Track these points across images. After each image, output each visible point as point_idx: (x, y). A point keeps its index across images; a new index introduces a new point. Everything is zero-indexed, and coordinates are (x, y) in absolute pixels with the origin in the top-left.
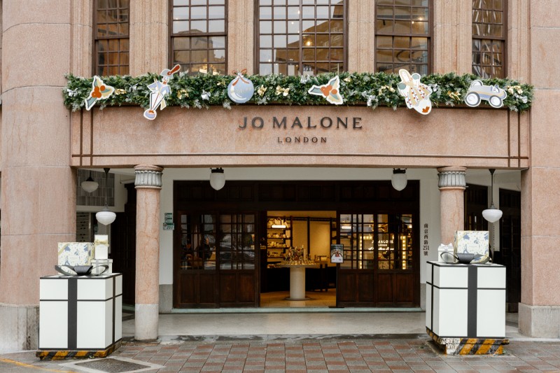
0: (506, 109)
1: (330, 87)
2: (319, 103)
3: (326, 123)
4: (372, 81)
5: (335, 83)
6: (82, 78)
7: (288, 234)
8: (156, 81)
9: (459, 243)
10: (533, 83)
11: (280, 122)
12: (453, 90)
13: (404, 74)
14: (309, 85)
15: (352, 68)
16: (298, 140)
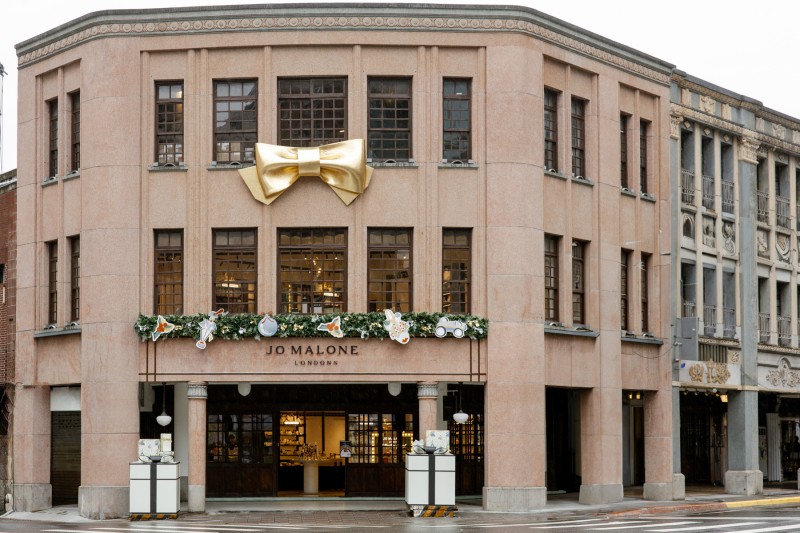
0: (466, 337)
1: (334, 324)
2: (326, 335)
3: (331, 350)
4: (364, 320)
5: (337, 321)
6: (149, 317)
7: (301, 431)
8: (205, 320)
9: (428, 439)
10: (489, 318)
11: (296, 349)
12: (425, 325)
13: (388, 313)
14: (318, 323)
15: (351, 309)
16: (310, 363)
